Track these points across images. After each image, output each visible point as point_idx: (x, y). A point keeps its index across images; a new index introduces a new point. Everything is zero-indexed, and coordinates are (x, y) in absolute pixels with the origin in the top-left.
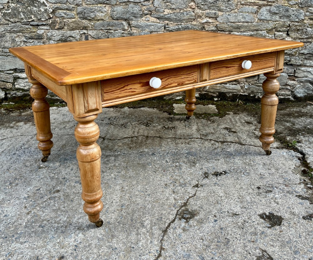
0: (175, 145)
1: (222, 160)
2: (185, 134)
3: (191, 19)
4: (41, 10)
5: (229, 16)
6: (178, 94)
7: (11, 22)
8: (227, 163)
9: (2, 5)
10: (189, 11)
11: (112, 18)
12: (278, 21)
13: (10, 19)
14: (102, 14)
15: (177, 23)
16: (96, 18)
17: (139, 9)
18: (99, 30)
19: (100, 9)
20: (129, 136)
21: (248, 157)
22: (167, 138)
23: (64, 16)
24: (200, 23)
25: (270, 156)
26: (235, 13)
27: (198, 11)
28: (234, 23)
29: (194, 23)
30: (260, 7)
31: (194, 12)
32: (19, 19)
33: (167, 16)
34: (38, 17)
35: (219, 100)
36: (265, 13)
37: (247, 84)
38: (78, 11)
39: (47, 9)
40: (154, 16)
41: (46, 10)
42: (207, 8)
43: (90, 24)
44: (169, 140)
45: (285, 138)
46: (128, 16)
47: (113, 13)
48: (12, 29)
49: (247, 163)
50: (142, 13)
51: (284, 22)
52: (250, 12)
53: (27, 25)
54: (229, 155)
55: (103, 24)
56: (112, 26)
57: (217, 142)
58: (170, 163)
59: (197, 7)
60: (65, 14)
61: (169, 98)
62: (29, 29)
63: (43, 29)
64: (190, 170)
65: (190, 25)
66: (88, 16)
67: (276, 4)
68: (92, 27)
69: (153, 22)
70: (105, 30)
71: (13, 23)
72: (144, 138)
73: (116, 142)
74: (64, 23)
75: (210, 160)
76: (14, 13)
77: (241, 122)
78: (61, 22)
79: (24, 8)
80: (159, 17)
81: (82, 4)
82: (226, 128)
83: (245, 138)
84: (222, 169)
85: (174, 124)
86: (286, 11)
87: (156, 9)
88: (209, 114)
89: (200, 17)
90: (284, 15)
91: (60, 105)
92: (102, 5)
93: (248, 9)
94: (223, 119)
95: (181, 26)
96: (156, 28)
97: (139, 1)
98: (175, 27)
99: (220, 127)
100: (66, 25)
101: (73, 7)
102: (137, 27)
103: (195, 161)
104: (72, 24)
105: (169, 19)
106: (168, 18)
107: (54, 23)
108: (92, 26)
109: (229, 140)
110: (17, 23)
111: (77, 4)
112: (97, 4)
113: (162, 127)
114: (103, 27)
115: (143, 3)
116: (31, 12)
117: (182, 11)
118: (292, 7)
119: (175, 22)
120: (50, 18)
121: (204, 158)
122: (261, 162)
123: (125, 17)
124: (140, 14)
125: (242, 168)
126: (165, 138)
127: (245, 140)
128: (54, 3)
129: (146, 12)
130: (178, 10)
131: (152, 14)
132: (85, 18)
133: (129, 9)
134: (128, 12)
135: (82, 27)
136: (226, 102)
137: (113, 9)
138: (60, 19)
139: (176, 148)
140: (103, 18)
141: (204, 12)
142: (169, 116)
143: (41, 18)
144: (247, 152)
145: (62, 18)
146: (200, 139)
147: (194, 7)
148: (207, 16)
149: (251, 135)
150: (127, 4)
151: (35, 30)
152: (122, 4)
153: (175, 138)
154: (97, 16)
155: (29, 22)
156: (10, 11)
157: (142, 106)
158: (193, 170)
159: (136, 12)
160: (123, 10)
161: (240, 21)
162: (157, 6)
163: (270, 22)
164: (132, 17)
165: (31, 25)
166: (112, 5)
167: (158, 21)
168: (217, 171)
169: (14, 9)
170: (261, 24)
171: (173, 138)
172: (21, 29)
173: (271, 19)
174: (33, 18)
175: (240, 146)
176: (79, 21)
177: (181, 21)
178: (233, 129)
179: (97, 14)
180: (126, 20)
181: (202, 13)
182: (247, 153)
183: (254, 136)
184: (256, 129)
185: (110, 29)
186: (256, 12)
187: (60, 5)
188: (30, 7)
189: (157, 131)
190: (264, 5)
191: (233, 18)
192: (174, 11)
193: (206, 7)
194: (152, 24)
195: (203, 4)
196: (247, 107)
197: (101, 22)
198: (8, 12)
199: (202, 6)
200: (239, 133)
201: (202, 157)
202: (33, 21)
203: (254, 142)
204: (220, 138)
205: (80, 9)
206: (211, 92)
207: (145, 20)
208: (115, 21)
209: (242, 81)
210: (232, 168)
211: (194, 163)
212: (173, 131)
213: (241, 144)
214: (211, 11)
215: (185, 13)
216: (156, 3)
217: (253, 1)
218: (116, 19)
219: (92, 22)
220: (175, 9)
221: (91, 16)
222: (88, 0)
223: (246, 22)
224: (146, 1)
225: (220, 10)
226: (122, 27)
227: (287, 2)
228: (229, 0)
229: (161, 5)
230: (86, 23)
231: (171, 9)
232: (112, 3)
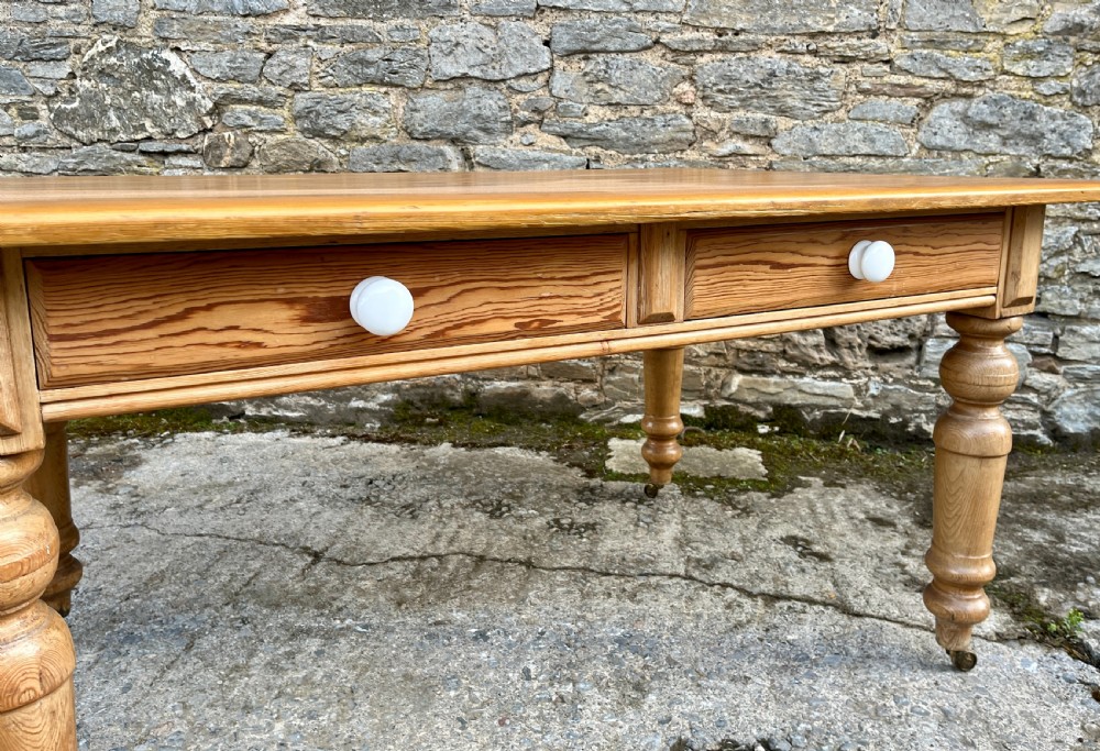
0: (578, 603)
1: (762, 683)
2: (628, 557)
3: (680, 141)
4: (175, 103)
5: (817, 133)
6: (629, 403)
7: (78, 140)
8: (781, 696)
9: (52, 85)
10: (675, 112)
11: (410, 134)
12: (994, 155)
13: (76, 130)
14: (377, 119)
15: (632, 154)
16: (354, 133)
17: (501, 103)
18: (364, 172)
19: (370, 100)
20: (412, 553)
21: (874, 675)
22: (555, 569)
23: (250, 124)
24: (710, 155)
25: (970, 674)
26: (839, 121)
27: (702, 112)
28: (832, 156)
29: (691, 155)
30: (929, 100)
31: (689, 116)
32: (103, 131)
33: (597, 128)
34: (164, 127)
35: (777, 433)
36: (949, 123)
37: (878, 379)
38: (297, 109)
39: (194, 99)
40: (551, 129)
41: (191, 104)
42: (737, 104)
43: (335, 154)
44: (560, 578)
45: (1029, 596)
46: (461, 126)
47: (412, 118)
48: (82, 163)
49: (871, 706)
50: (509, 118)
51: (1020, 157)
52: (892, 118)
53: (130, 151)
54: (795, 660)
55: (378, 153)
56: (409, 160)
57: (750, 595)
58: (536, 684)
59: (703, 98)
60: (254, 116)
61: (598, 417)
62: (136, 167)
63: (181, 167)
64: (614, 725)
65: (675, 162)
66: (328, 125)
67: (987, 90)
68: (341, 164)
69: (548, 149)
71: (84, 144)
72: (466, 566)
73: (357, 574)
74: (249, 148)
75: (709, 676)
76: (87, 109)
77: (852, 518)
78: (238, 146)
79: (121, 95)
80: (568, 131)
81: (309, 84)
82: (792, 541)
83: (866, 584)
84: (755, 731)
85: (597, 512)
86: (1027, 119)
87: (560, 104)
88: (734, 481)
89: (711, 134)
90: (1019, 134)
91: (229, 428)
92: (376, 88)
93: (885, 108)
94: (783, 504)
95: (643, 166)
96: (557, 169)
97: (501, 77)
99: (768, 533)
100: (256, 155)
101: (280, 95)
102: (491, 165)
103: (643, 678)
104: (276, 151)
105: (600, 140)
106: (600, 137)
107: (218, 147)
108: (341, 159)
109: (797, 591)
110: (99, 144)
111: (293, 84)
112: (360, 85)
113: (548, 523)
114: (377, 164)
115: (514, 84)
116: (143, 108)
117: (648, 114)
118: (1048, 104)
119: (624, 151)
120: (205, 131)
121: (687, 666)
122: (930, 702)
123: (451, 130)
124: (504, 119)
125: (846, 730)
126: (546, 569)
127: (862, 593)
128: (218, 78)
129: (524, 114)
130: (635, 110)
131: (546, 121)
132: (318, 133)
133: (465, 104)
134: (462, 112)
135: (307, 162)
136: (800, 442)
137: (412, 101)
138: (236, 135)
139: (579, 613)
140: (378, 133)
141: (726, 116)
142: (585, 480)
143: (174, 131)
144: (873, 652)
145: (245, 130)
146: (685, 579)
147: (689, 98)
148: (737, 133)
149: (888, 575)
150: (460, 88)
151: (155, 170)
152: (442, 86)
153: (585, 569)
154: (359, 126)
155: (136, 141)
156: (76, 105)
157: (500, 439)
158: (627, 727)
159: (489, 114)
160: (445, 105)
161: (854, 152)
162: (563, 94)
163: (964, 156)
164: (475, 132)
165: (143, 153)
166: (409, 88)
167: (566, 147)
168: (732, 737)
169: (90, 97)
170: (933, 165)
171: (579, 569)
172: (110, 165)
173: (969, 147)
174: (151, 130)
175: (843, 619)
176: (297, 142)
177: (646, 150)
178: (818, 543)
179: (359, 118)
180: (454, 141)
181: (718, 120)
182: (868, 657)
183: (900, 577)
184: (907, 547)
185: (400, 172)
186: (915, 122)
187: (237, 85)
188: (140, 92)
189: (525, 538)
190: (944, 97)
191: (830, 140)
192: (623, 113)
193: (733, 99)
194: (544, 155)
195: (722, 87)
196: (874, 462)
197: (371, 145)
198: (69, 107)
199: (720, 97)
200: (841, 563)
201: (676, 663)
202: (149, 138)
203: (899, 605)
204: (763, 580)
205: (302, 101)
206: (745, 403)
207: (521, 143)
208: (417, 143)
209: (859, 368)
210: (802, 725)
211: (638, 687)
212: (584, 540)
213: (845, 609)
214: (749, 115)
215: (659, 121)
216: (560, 84)
217: (902, 80)
218: (422, 137)
219: (342, 145)
220: (626, 107)
221: (339, 126)
222: (331, 71)
223: (875, 156)
224: (526, 74)
225: (783, 112)
226: (441, 166)
227: (1028, 85)
228: (816, 77)
229: (574, 90)
230: (321, 148)
231: (610, 104)
232: (410, 83)
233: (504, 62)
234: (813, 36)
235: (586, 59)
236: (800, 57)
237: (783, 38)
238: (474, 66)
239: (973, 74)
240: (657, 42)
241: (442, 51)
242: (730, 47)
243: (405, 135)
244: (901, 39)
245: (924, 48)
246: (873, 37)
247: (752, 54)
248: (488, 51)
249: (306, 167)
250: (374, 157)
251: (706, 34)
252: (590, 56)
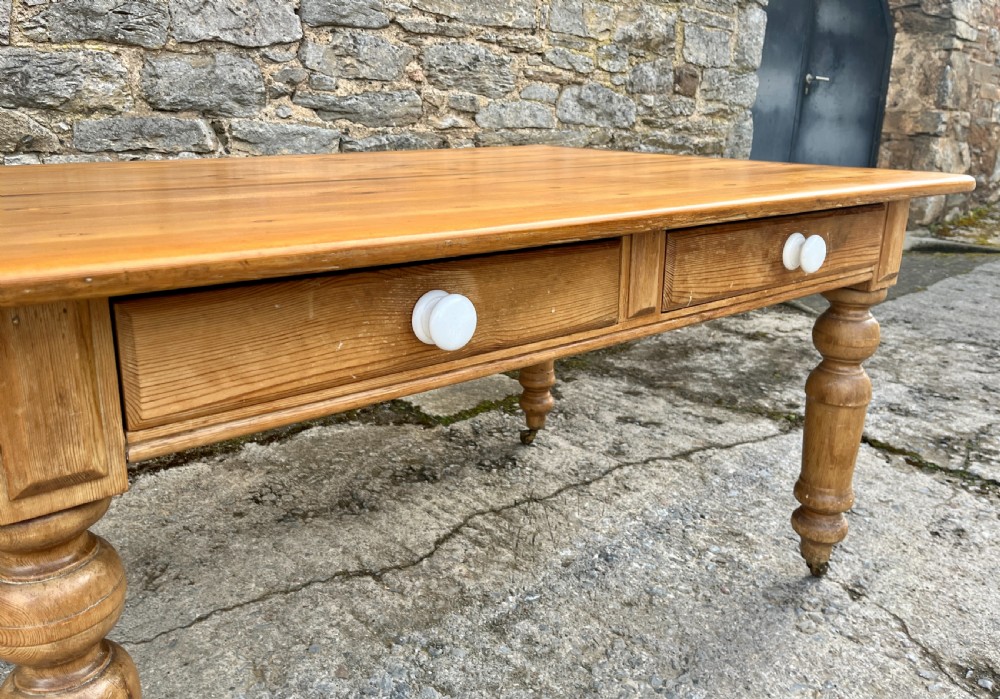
2: (574, 468)
3: (413, 115)
5: (504, 110)
10: (408, 88)
11: (150, 104)
12: (594, 127)
14: (110, 85)
15: (375, 127)
16: (79, 103)
17: (255, 73)
18: (99, 152)
19: (99, 61)
24: (435, 128)
26: (515, 100)
27: (428, 89)
28: (513, 129)
29: (420, 128)
30: (563, 85)
31: (419, 93)
33: (349, 102)
36: (572, 103)
43: (51, 129)
46: (216, 96)
47: (153, 86)
50: (263, 89)
51: (604, 129)
52: (545, 99)
55: (114, 128)
56: (156, 136)
57: (671, 459)
58: (694, 564)
59: (428, 77)
64: (766, 559)
65: (410, 134)
66: (42, 91)
67: (590, 80)
68: (61, 142)
69: (305, 122)
70: (123, 152)
73: (435, 568)
80: (322, 104)
81: (8, 37)
82: (625, 420)
86: (608, 101)
87: (314, 77)
89: (434, 109)
90: (606, 112)
92: (104, 47)
93: (541, 91)
95: (387, 139)
96: (314, 143)
97: (255, 44)
98: (370, 142)
102: (248, 140)
103: (726, 528)
105: (350, 114)
106: (351, 110)
108: (61, 136)
112: (81, 41)
114: (114, 141)
115: (270, 53)
117: (386, 89)
118: (617, 91)
119: (369, 124)
123: (204, 100)
124: (259, 90)
126: (549, 497)
129: (279, 85)
130: (377, 86)
131: (299, 93)
132: (30, 103)
133: (218, 71)
134: (218, 80)
135: (11, 140)
137: (151, 65)
140: (111, 102)
141: (445, 93)
147: (420, 76)
148: (453, 109)
150: (206, 53)
152: (187, 49)
154: (87, 95)
159: (245, 84)
160: (193, 72)
161: (525, 125)
162: (315, 66)
163: (581, 128)
164: (231, 103)
166: (147, 49)
167: (319, 121)
170: (566, 135)
173: (582, 121)
179: (85, 83)
180: (206, 112)
181: (439, 97)
185: (146, 150)
186: (556, 102)
190: (569, 83)
191: (511, 116)
192: (367, 88)
193: (447, 79)
194: (301, 128)
195: (442, 68)
197: (104, 118)
199: (441, 77)
200: (668, 423)
201: (722, 513)
204: (659, 449)
207: (277, 115)
208: (162, 116)
211: (735, 535)
214: (461, 93)
215: (397, 96)
216: (312, 55)
217: (548, 69)
218: (169, 108)
219: (59, 117)
220: (370, 81)
221: (59, 93)
222: (43, 22)
223: (537, 128)
224: (280, 43)
225: (482, 91)
226: (196, 141)
227: (608, 77)
228: (502, 63)
229: (326, 63)
230: (32, 123)
231: (357, 79)
232: (150, 43)
233: (258, 27)
234: (499, 28)
235: (333, 32)
236: (491, 46)
237: (481, 28)
238: (226, 30)
239: (584, 67)
240: (393, 21)
241: (188, 8)
242: (447, 33)
243: (144, 105)
244: (548, 37)
245: (559, 45)
246: (533, 34)
247: (461, 40)
248: (240, 13)
249: (11, 147)
250: (110, 133)
251: (430, 19)
252: (337, 29)
